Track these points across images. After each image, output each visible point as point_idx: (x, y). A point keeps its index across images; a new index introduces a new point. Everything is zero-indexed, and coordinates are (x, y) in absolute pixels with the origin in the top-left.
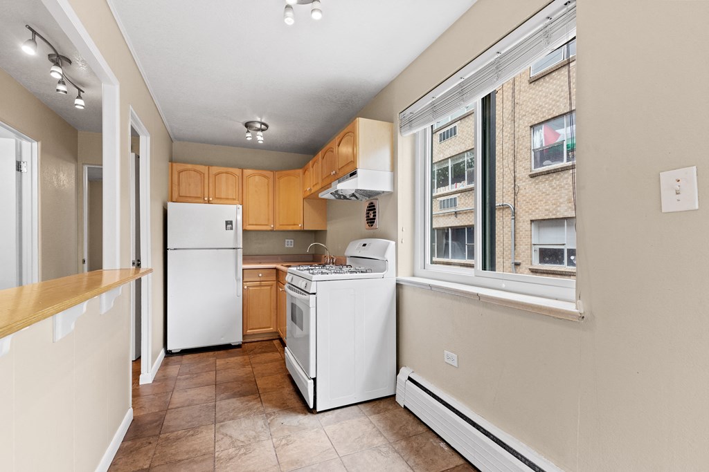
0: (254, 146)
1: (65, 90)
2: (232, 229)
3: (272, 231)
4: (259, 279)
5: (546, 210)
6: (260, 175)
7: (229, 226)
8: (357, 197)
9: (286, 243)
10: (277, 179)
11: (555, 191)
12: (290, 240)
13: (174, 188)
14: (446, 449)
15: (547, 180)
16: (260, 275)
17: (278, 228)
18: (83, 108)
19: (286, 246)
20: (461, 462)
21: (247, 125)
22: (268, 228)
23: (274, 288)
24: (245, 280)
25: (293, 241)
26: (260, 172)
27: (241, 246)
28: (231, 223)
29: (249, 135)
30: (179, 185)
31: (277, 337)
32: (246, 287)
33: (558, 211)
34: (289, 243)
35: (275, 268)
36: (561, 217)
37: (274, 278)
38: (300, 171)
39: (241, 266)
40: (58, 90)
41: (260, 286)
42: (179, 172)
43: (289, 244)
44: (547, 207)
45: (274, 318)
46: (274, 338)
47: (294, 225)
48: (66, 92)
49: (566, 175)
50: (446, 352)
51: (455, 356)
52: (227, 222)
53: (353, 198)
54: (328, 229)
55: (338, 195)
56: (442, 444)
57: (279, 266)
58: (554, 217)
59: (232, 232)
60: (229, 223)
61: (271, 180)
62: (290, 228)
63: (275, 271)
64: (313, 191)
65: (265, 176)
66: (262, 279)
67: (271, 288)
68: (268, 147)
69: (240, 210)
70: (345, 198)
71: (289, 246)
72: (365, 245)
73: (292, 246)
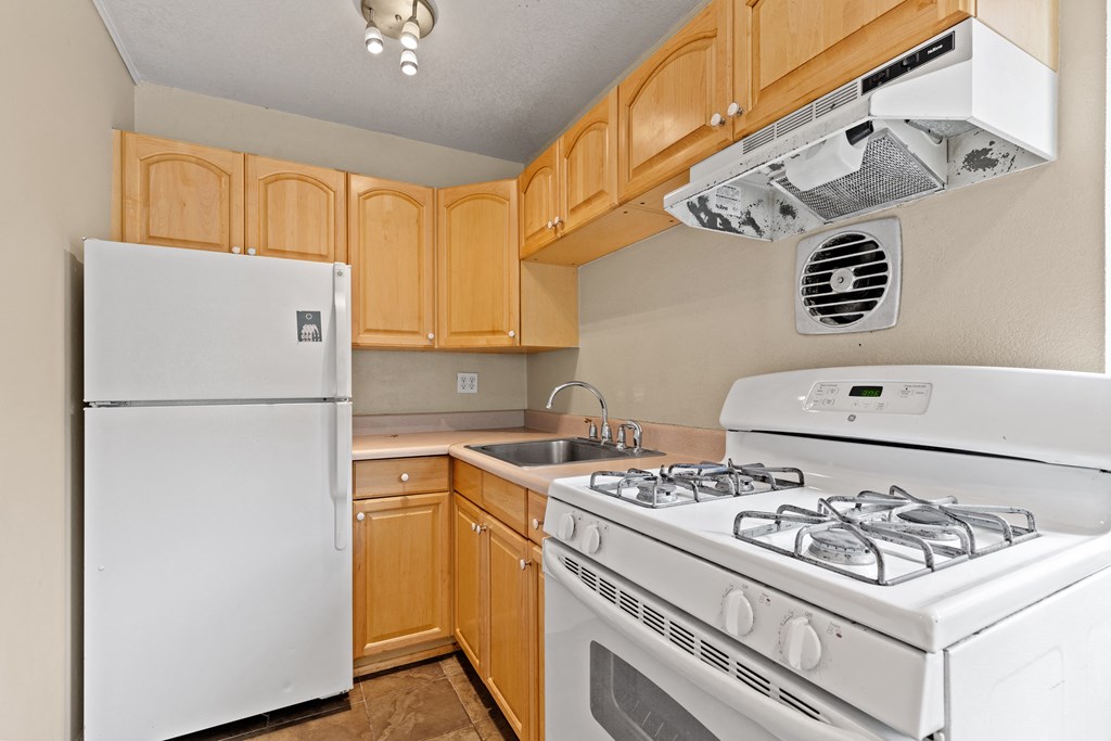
2: (317, 337)
4: (399, 489)
6: (397, 194)
7: (309, 329)
8: (757, 228)
9: (460, 382)
10: (443, 210)
12: (468, 376)
13: (130, 212)
16: (405, 477)
17: (445, 341)
19: (460, 390)
22: (419, 341)
23: (443, 511)
24: (358, 495)
25: (476, 376)
26: (397, 185)
27: (347, 391)
28: (315, 318)
30: (147, 203)
31: (450, 649)
32: (361, 516)
34: (468, 382)
35: (448, 455)
37: (444, 483)
38: (510, 185)
39: (349, 451)
41: (405, 508)
42: (148, 164)
43: (466, 384)
45: (443, 598)
46: (443, 651)
47: (494, 332)
52: (300, 315)
53: (749, 230)
54: (583, 344)
55: (708, 212)
57: (459, 450)
59: (319, 348)
61: (427, 210)
62: (482, 342)
63: (445, 462)
64: (567, 229)
65: (410, 199)
66: (408, 489)
67: (435, 512)
69: (345, 282)
70: (727, 226)
71: (468, 390)
72: (876, 391)
73: (475, 390)
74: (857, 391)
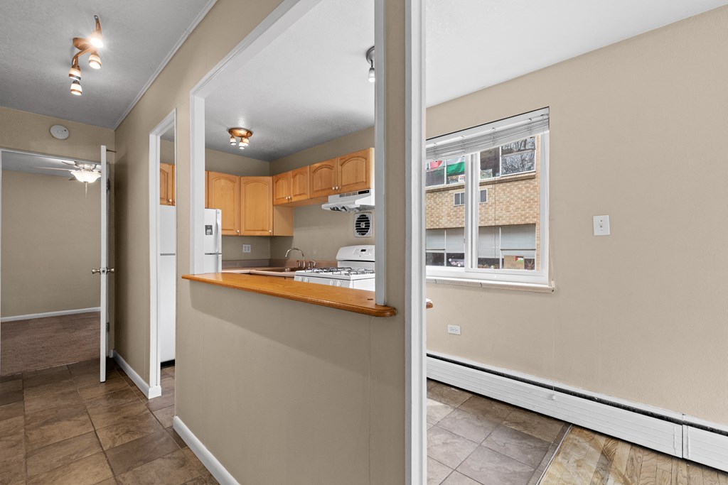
0: (235, 151)
1: (79, 75)
2: (211, 234)
3: (237, 236)
5: (432, 221)
6: (227, 178)
7: (209, 231)
9: (244, 248)
10: (243, 185)
11: (438, 206)
12: (248, 246)
14: (457, 390)
15: (432, 197)
17: (243, 233)
18: (79, 94)
19: (244, 251)
20: (471, 395)
21: (231, 131)
22: (234, 233)
25: (251, 246)
26: (227, 175)
27: (220, 252)
28: (211, 227)
29: (233, 140)
33: (440, 223)
36: (442, 227)
38: (269, 179)
39: (220, 270)
40: (70, 75)
43: (247, 249)
44: (432, 219)
47: (263, 230)
48: (80, 78)
49: (446, 195)
50: (449, 326)
51: (458, 328)
52: (206, 226)
54: (294, 235)
56: (453, 389)
57: (254, 271)
58: (437, 227)
59: (212, 237)
60: (208, 228)
61: (237, 184)
62: (258, 233)
64: (293, 201)
65: (231, 181)
68: (247, 154)
69: (220, 216)
70: (338, 209)
71: (247, 251)
72: (365, 250)
73: (250, 251)
74: (362, 251)
